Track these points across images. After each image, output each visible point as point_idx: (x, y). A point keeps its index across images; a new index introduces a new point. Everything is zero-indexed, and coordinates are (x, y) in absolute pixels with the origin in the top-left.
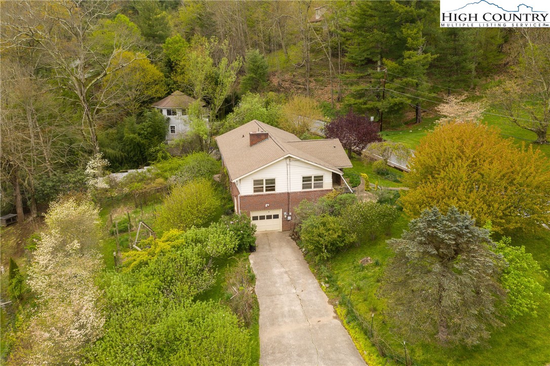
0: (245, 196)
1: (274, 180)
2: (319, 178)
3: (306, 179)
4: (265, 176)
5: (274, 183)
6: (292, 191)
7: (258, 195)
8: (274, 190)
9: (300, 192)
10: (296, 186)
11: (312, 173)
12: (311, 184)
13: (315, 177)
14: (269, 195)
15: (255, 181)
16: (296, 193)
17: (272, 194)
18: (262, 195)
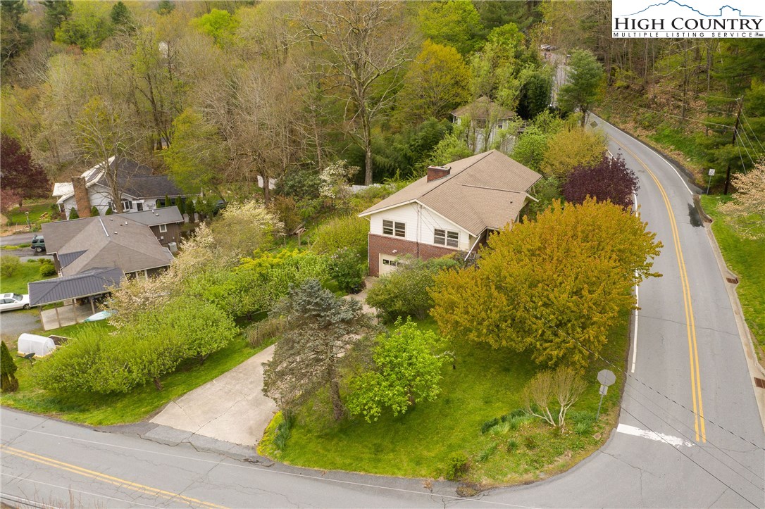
0: (374, 235)
1: (404, 224)
2: (454, 235)
3: (439, 233)
4: (395, 217)
5: (404, 228)
6: (422, 242)
7: (386, 238)
8: (404, 236)
9: (431, 246)
10: (428, 239)
11: (448, 226)
12: (444, 239)
13: (449, 232)
14: (397, 240)
15: (384, 221)
16: (425, 245)
17: (400, 240)
18: (390, 238)
